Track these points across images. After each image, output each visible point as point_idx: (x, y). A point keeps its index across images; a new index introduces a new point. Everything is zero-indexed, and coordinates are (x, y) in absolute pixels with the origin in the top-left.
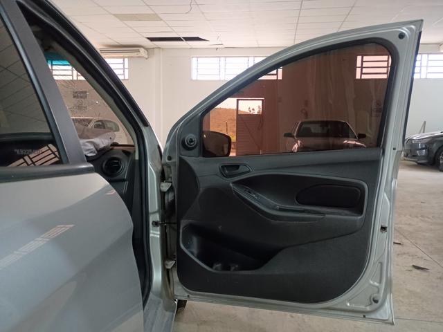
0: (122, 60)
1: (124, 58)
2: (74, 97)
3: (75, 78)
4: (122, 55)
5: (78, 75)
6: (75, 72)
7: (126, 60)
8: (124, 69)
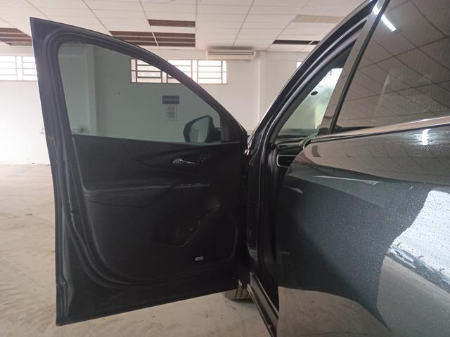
0: (220, 62)
1: (222, 60)
2: (164, 102)
3: (165, 81)
4: (220, 57)
5: (168, 78)
6: (164, 74)
7: (224, 63)
8: (222, 72)
